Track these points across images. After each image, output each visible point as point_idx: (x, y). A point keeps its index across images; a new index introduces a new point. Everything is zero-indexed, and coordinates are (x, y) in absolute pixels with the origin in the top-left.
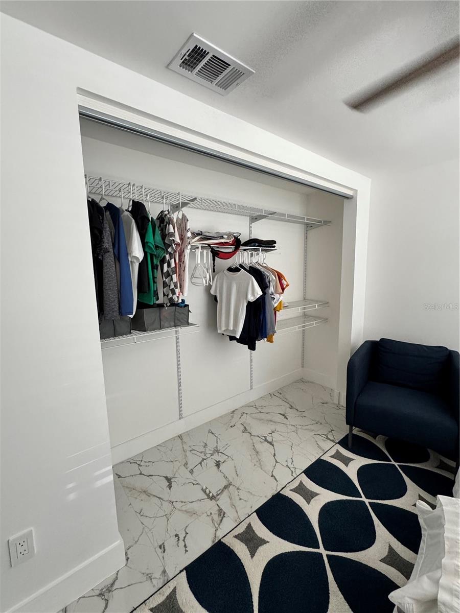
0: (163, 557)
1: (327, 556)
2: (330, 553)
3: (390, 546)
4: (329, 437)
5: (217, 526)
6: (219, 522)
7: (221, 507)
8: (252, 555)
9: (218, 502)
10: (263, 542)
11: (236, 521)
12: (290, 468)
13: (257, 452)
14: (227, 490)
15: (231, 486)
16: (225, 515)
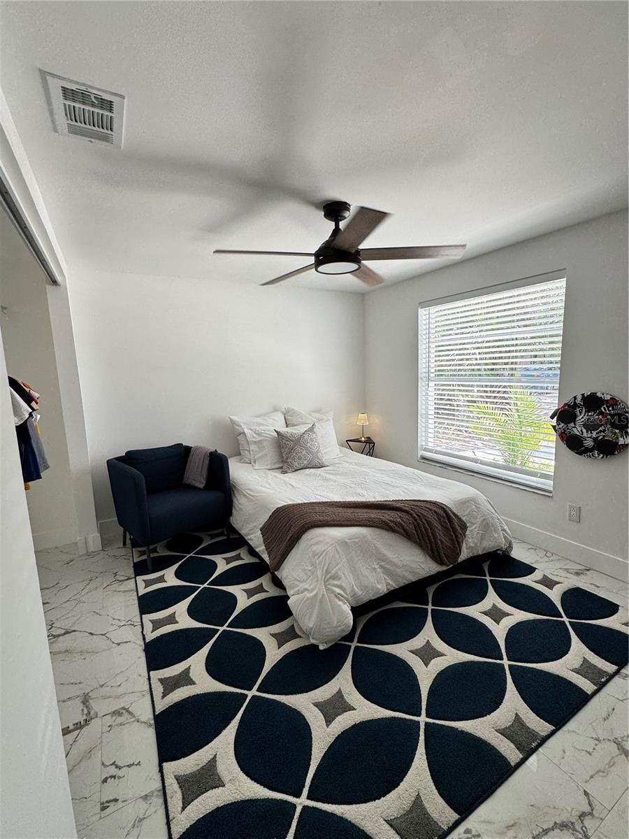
0: (124, 801)
2: (227, 624)
3: (243, 590)
4: (120, 579)
5: (133, 719)
6: (130, 716)
7: (109, 712)
9: (100, 714)
10: (187, 671)
11: (143, 695)
12: (126, 625)
13: (66, 651)
14: (90, 701)
15: (90, 695)
16: (127, 707)
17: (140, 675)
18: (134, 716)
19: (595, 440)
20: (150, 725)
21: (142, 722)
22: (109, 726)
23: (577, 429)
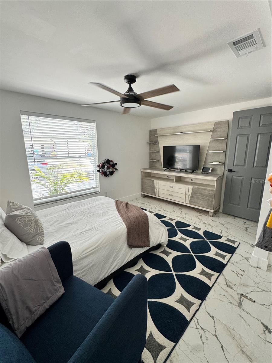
1: (172, 272)
6: (227, 282)
7: (233, 290)
8: (202, 269)
9: (237, 293)
10: (200, 274)
12: (201, 328)
14: (239, 302)
15: (238, 305)
16: (226, 285)
17: (215, 291)
18: (226, 281)
19: (109, 172)
20: (223, 274)
21: (224, 277)
22: (235, 286)
23: (105, 170)
